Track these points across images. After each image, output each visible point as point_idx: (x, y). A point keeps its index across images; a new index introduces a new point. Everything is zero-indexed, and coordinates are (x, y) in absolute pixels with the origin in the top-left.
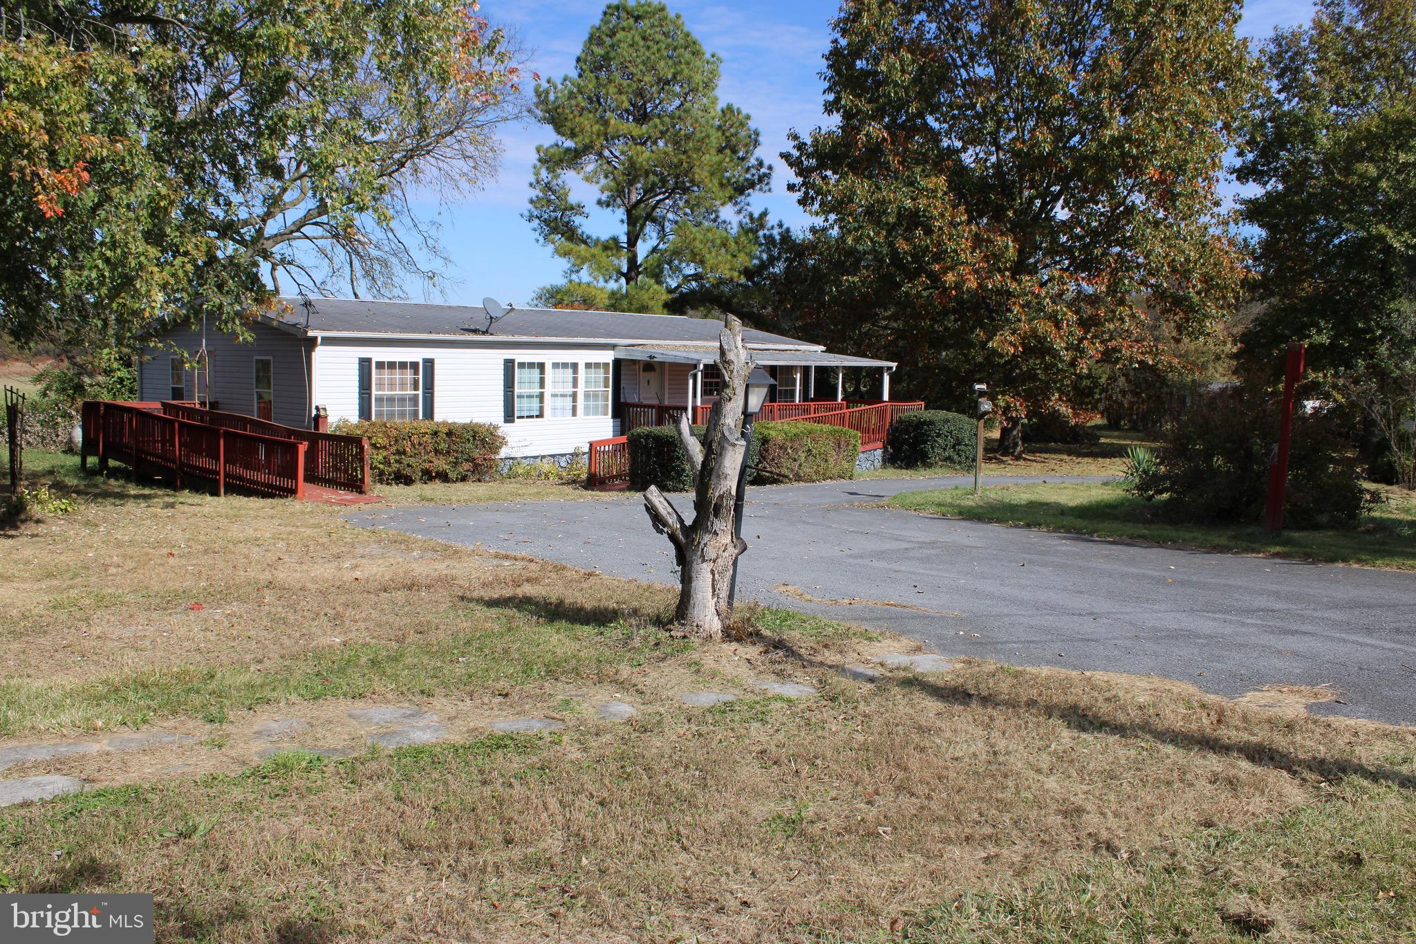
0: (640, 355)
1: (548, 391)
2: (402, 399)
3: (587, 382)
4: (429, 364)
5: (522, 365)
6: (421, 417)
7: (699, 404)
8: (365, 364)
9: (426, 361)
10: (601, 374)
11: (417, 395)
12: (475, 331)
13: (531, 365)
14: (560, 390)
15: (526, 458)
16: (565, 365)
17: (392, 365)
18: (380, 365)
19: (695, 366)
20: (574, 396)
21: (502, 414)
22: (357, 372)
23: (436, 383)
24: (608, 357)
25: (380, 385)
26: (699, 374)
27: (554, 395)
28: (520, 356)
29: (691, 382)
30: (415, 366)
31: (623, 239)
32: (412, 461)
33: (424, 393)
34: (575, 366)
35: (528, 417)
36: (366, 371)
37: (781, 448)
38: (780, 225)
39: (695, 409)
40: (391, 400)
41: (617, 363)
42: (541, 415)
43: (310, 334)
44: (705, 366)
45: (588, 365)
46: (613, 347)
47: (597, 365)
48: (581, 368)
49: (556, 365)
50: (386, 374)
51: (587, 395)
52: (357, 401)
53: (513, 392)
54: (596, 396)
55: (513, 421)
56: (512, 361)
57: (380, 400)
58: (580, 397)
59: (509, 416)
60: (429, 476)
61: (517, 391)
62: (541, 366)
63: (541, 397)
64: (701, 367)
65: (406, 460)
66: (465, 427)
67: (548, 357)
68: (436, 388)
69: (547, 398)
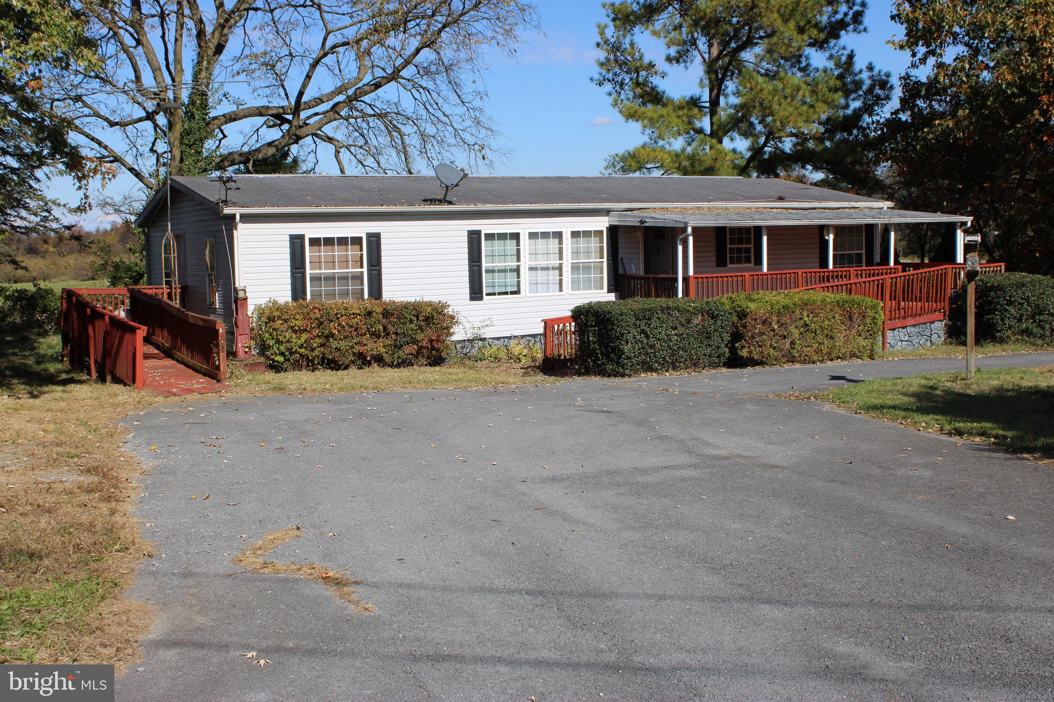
0: (631, 220)
1: (525, 264)
2: (344, 278)
3: (576, 253)
4: (375, 240)
5: (490, 237)
6: (366, 296)
7: (691, 273)
8: (296, 242)
9: (370, 236)
10: (593, 243)
11: (362, 272)
12: (432, 201)
13: (502, 236)
14: (542, 263)
15: (499, 339)
16: (545, 235)
17: (329, 241)
18: (315, 242)
19: (684, 230)
20: (560, 268)
21: (468, 291)
22: (288, 250)
23: (383, 259)
24: (601, 224)
25: (316, 263)
26: (691, 239)
27: (531, 269)
28: (486, 226)
29: (680, 248)
30: (357, 241)
31: (706, 97)
32: (343, 345)
33: (369, 271)
34: (559, 235)
35: (499, 294)
36: (298, 248)
37: (764, 323)
38: (870, 68)
39: (686, 279)
40: (330, 279)
41: (613, 231)
42: (517, 292)
43: (227, 211)
44: (693, 228)
45: (575, 234)
46: (607, 212)
47: (587, 234)
48: (567, 237)
49: (533, 236)
50: (324, 252)
51: (575, 268)
52: (289, 281)
53: (480, 267)
54: (587, 268)
55: (481, 299)
56: (478, 233)
57: (315, 279)
58: (567, 270)
59: (476, 293)
60: (363, 361)
61: (485, 265)
62: (516, 236)
63: (517, 270)
64: (689, 230)
65: (334, 344)
66: (406, 306)
67: (524, 226)
68: (383, 265)
69: (524, 271)
